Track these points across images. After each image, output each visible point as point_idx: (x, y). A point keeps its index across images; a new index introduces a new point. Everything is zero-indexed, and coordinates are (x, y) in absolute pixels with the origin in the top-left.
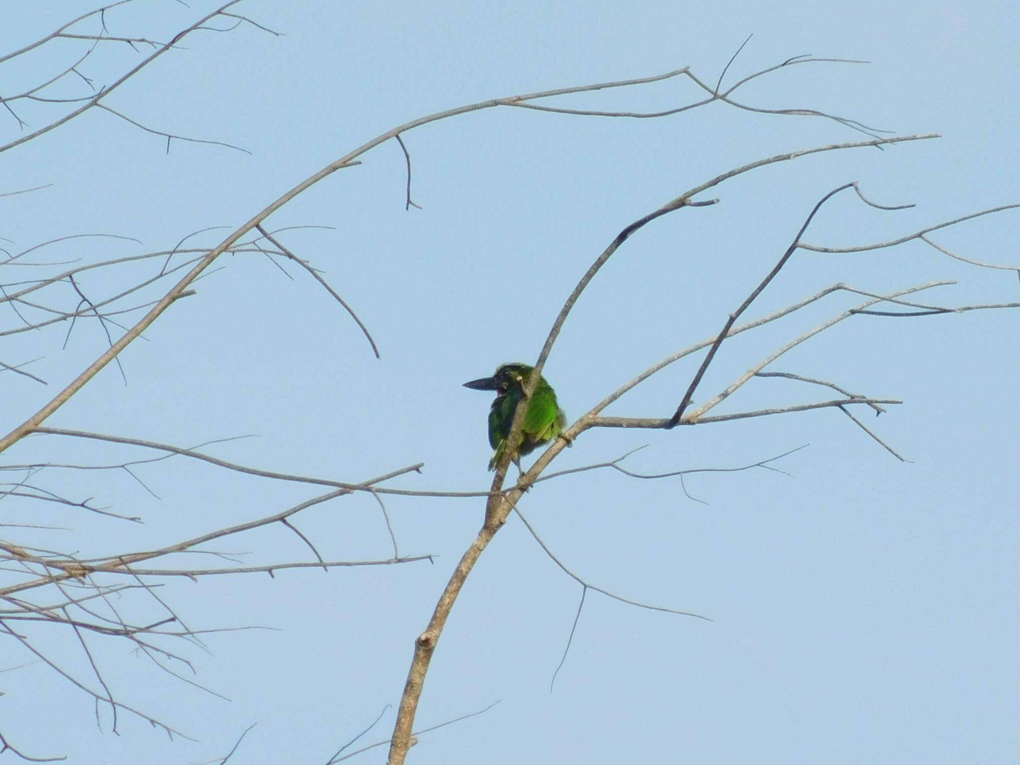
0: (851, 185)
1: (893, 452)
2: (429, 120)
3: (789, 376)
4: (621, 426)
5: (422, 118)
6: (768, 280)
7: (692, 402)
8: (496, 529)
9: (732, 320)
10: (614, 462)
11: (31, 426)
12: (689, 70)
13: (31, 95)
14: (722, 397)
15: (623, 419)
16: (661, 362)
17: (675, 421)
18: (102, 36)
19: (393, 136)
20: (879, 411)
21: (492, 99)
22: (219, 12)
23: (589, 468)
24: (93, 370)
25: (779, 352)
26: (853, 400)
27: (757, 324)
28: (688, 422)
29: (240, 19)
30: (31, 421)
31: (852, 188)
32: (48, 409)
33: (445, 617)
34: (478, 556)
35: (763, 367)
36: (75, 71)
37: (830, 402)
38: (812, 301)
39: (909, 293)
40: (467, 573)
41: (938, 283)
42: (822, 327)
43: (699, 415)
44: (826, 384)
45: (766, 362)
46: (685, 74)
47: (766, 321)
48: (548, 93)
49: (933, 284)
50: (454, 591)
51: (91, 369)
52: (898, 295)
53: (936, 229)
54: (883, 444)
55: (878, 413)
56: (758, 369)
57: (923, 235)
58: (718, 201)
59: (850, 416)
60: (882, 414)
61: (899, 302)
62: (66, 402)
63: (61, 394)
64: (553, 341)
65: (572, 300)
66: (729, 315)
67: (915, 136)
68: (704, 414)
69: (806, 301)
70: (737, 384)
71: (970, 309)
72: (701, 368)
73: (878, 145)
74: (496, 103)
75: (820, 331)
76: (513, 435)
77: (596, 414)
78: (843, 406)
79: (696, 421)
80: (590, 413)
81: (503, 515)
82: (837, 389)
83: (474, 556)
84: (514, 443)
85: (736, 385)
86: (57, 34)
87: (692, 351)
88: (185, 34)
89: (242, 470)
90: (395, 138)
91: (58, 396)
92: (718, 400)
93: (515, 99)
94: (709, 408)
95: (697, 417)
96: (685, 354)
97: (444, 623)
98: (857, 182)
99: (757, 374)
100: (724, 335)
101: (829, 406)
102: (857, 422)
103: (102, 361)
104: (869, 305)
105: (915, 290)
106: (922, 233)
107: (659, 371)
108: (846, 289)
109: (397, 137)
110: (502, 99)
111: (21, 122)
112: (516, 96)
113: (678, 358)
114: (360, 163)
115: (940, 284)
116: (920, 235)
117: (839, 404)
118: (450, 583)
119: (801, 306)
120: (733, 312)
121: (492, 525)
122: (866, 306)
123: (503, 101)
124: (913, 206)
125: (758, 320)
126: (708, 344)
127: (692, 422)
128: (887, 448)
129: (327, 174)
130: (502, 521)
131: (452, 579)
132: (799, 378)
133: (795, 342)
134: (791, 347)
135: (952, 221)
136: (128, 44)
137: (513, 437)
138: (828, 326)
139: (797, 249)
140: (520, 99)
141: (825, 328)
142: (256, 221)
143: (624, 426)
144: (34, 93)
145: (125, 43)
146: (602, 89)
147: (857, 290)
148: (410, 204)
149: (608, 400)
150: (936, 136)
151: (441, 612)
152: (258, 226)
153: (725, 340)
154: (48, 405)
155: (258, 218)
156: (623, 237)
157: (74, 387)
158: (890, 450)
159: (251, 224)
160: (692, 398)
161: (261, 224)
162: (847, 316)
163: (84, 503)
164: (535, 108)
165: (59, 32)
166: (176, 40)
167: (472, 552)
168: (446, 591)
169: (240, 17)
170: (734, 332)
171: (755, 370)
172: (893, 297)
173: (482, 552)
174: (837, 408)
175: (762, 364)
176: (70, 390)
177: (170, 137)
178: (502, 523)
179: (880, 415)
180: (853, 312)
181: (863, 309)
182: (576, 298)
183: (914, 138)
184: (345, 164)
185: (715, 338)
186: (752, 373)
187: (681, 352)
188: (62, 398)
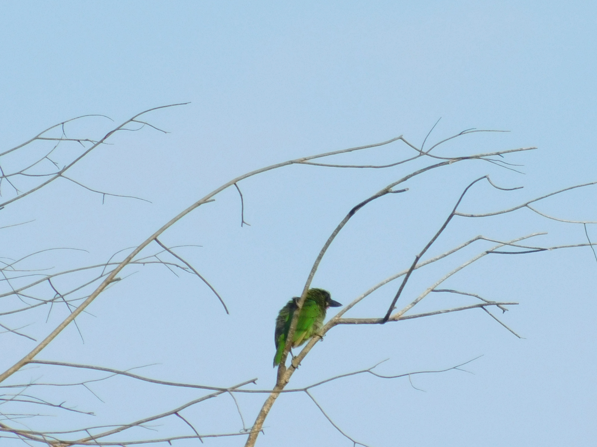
0: (485, 177)
1: (514, 333)
2: (253, 174)
3: (451, 291)
4: (354, 323)
5: (249, 173)
6: (438, 234)
7: (396, 308)
8: (283, 386)
9: (418, 259)
10: (369, 369)
11: (27, 360)
12: (403, 137)
13: (22, 173)
14: (413, 305)
15: (356, 319)
16: (376, 285)
17: (386, 319)
18: (63, 138)
19: (233, 184)
20: (504, 310)
21: (290, 160)
22: (132, 120)
23: (355, 373)
24: (62, 326)
25: (446, 277)
26: (489, 303)
27: (432, 261)
28: (394, 320)
29: (144, 124)
30: (28, 357)
31: (486, 179)
32: (37, 350)
33: (255, 438)
34: (274, 402)
35: (436, 286)
36: (48, 158)
37: (476, 305)
38: (464, 246)
39: (520, 240)
40: (267, 412)
41: (537, 234)
42: (470, 262)
43: (400, 315)
44: (473, 296)
45: (438, 283)
46: (401, 140)
47: (437, 259)
48: (322, 155)
49: (534, 234)
50: (260, 423)
51: (61, 326)
52: (514, 242)
53: (535, 201)
54: (508, 329)
55: (504, 311)
56: (433, 287)
57: (528, 205)
58: (408, 189)
59: (488, 312)
60: (506, 312)
61: (515, 246)
62: (47, 345)
63: (44, 340)
64: (313, 275)
65: (324, 251)
66: (416, 256)
67: (522, 149)
68: (403, 314)
69: (460, 246)
70: (422, 296)
71: (556, 248)
72: (400, 288)
73: (501, 155)
74: (292, 162)
75: (469, 264)
76: (292, 330)
77: (339, 317)
78: (484, 307)
79: (398, 319)
80: (336, 316)
81: (287, 378)
82: (480, 298)
83: (271, 402)
84: (292, 335)
85: (420, 297)
86: (37, 138)
87: (394, 278)
88: (112, 133)
89: (152, 381)
90: (234, 185)
91: (43, 342)
92: (410, 306)
93: (303, 159)
94: (406, 311)
95: (399, 316)
96: (391, 280)
97: (255, 442)
98: (489, 175)
99: (433, 291)
100: (413, 268)
101: (476, 307)
102: (492, 316)
103: (68, 321)
104: (497, 248)
105: (524, 238)
106: (528, 203)
107: (376, 290)
108: (483, 239)
109: (235, 184)
110: (295, 160)
111: (17, 190)
112: (303, 158)
113: (387, 282)
114: (214, 200)
115: (538, 235)
116: (526, 205)
117: (481, 306)
118: (258, 419)
119: (457, 250)
120: (418, 254)
121: (281, 383)
122: (495, 249)
123: (296, 161)
124: (522, 187)
125: (433, 259)
126: (403, 274)
127: (396, 319)
128: (510, 331)
129: (195, 207)
130: (287, 381)
131: (259, 416)
132: (457, 292)
133: (455, 271)
134: (452, 274)
135: (545, 196)
136: (78, 142)
137: (292, 332)
138: (474, 261)
139: (455, 216)
140: (305, 159)
141: (472, 262)
142: (155, 236)
143: (356, 323)
144: (24, 171)
145: (77, 142)
146: (352, 151)
147: (490, 239)
148: (243, 223)
149: (346, 308)
150: (534, 148)
151: (253, 436)
152: (156, 239)
153: (413, 271)
154: (37, 347)
155: (156, 234)
156: (352, 212)
157: (52, 336)
158: (512, 332)
159: (152, 238)
160: (396, 305)
161: (158, 238)
162: (484, 255)
163: (61, 405)
164: (315, 164)
165: (37, 136)
166: (107, 137)
167: (270, 400)
168: (255, 423)
169: (144, 123)
170: (418, 266)
171: (432, 288)
172: (511, 243)
173: (276, 400)
174: (481, 308)
175: (436, 285)
176: (49, 338)
177: (104, 194)
178: (286, 383)
179: (505, 313)
180: (488, 252)
181: (494, 251)
182: (326, 249)
183: (521, 150)
184: (205, 201)
185: (408, 269)
186: (430, 290)
187: (388, 279)
188: (45, 343)
